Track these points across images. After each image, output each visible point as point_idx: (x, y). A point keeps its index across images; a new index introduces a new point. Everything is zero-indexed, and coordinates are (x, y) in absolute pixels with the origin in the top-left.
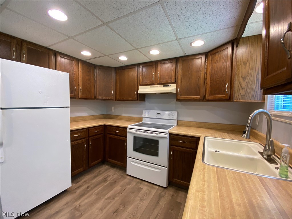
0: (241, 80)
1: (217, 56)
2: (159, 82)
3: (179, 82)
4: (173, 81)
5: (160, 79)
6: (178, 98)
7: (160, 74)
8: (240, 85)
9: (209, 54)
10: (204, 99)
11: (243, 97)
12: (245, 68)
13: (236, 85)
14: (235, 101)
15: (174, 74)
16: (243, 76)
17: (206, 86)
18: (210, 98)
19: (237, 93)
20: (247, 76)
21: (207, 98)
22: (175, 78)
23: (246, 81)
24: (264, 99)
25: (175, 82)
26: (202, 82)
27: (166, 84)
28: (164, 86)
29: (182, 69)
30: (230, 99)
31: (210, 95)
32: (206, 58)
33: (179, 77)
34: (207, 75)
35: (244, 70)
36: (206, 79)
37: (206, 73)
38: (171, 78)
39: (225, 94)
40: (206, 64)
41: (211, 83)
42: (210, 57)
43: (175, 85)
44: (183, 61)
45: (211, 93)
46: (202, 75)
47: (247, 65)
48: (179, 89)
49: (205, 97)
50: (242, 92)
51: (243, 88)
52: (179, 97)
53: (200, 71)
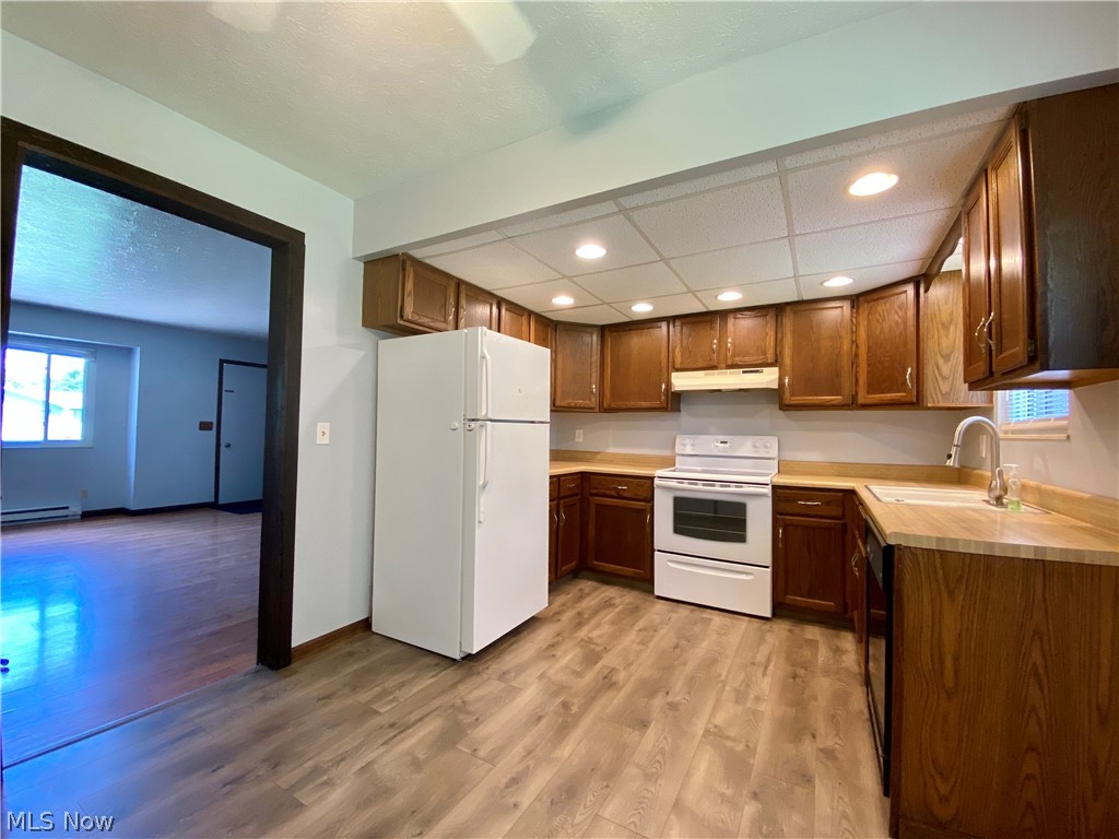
0: (941, 361)
1: (881, 307)
2: (729, 363)
3: (787, 361)
4: (770, 358)
5: (734, 355)
6: (787, 402)
7: (733, 344)
8: (939, 371)
9: (861, 299)
10: (853, 404)
11: (946, 396)
12: (947, 337)
13: (929, 371)
14: (929, 405)
15: (772, 343)
16: (944, 353)
17: (857, 372)
18: (868, 401)
19: (932, 389)
20: (952, 352)
21: (861, 400)
22: (776, 354)
23: (950, 364)
24: (991, 401)
25: (776, 361)
26: (845, 362)
27: (753, 367)
28: (744, 372)
29: (794, 332)
30: (916, 402)
31: (868, 393)
32: (853, 307)
33: (787, 352)
34: (857, 346)
35: (944, 340)
36: (857, 355)
37: (854, 342)
38: (764, 353)
39: (905, 391)
40: (854, 320)
41: (869, 365)
42: (864, 308)
43: (776, 369)
44: (795, 313)
45: (872, 389)
46: (846, 346)
47: (951, 330)
48: (787, 381)
49: (855, 397)
50: (945, 387)
51: (944, 378)
52: (788, 398)
53: (840, 337)
